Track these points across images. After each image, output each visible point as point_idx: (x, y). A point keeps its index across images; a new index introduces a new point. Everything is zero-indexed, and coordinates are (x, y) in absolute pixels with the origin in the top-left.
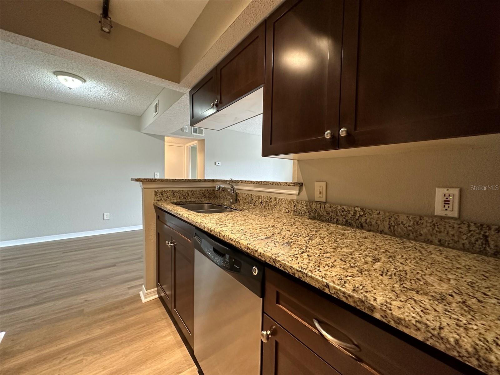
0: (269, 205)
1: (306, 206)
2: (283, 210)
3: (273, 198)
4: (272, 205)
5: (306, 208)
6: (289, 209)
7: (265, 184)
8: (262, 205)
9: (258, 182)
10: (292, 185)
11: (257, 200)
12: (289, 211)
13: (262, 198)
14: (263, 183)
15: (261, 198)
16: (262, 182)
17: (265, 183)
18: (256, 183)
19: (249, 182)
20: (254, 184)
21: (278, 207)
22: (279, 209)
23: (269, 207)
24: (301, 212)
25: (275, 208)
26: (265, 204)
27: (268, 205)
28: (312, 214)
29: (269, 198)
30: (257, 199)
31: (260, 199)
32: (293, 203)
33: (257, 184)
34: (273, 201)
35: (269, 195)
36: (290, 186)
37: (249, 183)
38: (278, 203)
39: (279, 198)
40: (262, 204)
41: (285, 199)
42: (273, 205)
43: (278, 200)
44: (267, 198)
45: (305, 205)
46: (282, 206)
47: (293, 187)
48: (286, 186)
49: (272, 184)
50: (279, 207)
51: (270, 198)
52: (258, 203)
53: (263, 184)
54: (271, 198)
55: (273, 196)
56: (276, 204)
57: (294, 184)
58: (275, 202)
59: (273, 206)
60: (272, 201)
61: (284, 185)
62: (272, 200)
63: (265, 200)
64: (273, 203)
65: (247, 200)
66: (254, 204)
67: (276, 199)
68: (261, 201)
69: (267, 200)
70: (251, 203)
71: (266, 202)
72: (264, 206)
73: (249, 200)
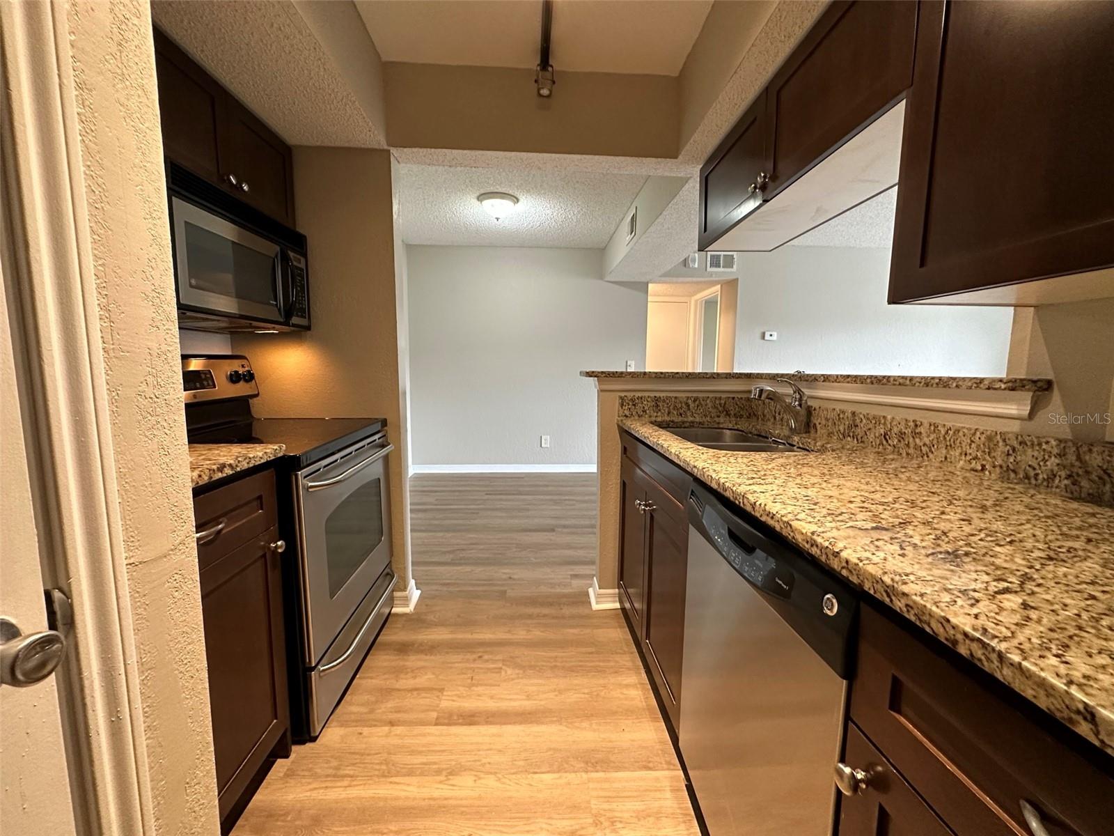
0: (912, 445)
1: (1061, 455)
2: (962, 462)
3: (926, 425)
4: (921, 444)
5: (1057, 461)
6: (984, 459)
7: (900, 384)
8: (885, 442)
9: (876, 377)
10: (1004, 386)
11: (870, 429)
12: (983, 466)
13: (888, 423)
14: (894, 380)
15: (883, 421)
16: (892, 379)
17: (901, 381)
18: (869, 381)
19: (849, 379)
20: (862, 383)
21: (944, 451)
22: (946, 458)
23: (911, 451)
24: (1037, 475)
25: (930, 454)
26: (896, 441)
27: (908, 445)
28: (1084, 483)
29: (912, 424)
30: (871, 426)
31: (882, 426)
32: (1001, 444)
33: (872, 383)
34: (924, 434)
35: (912, 415)
36: (995, 389)
37: (848, 382)
38: (945, 438)
39: (949, 424)
40: (887, 441)
41: (969, 429)
42: (925, 445)
43: (943, 432)
44: (903, 423)
45: (1055, 451)
46: (959, 451)
47: (1007, 392)
48: (978, 391)
50: (948, 452)
51: (916, 426)
52: (872, 436)
53: (894, 385)
54: (918, 423)
55: (925, 419)
56: (935, 442)
57: (1010, 384)
58: (933, 436)
59: (924, 449)
60: (920, 433)
61: (970, 388)
62: (921, 429)
63: (895, 430)
64: (926, 440)
65: (839, 425)
66: (862, 438)
67: (936, 427)
68: (882, 431)
69: (903, 430)
70: (851, 435)
71: (901, 435)
72: (894, 446)
73: (846, 427)
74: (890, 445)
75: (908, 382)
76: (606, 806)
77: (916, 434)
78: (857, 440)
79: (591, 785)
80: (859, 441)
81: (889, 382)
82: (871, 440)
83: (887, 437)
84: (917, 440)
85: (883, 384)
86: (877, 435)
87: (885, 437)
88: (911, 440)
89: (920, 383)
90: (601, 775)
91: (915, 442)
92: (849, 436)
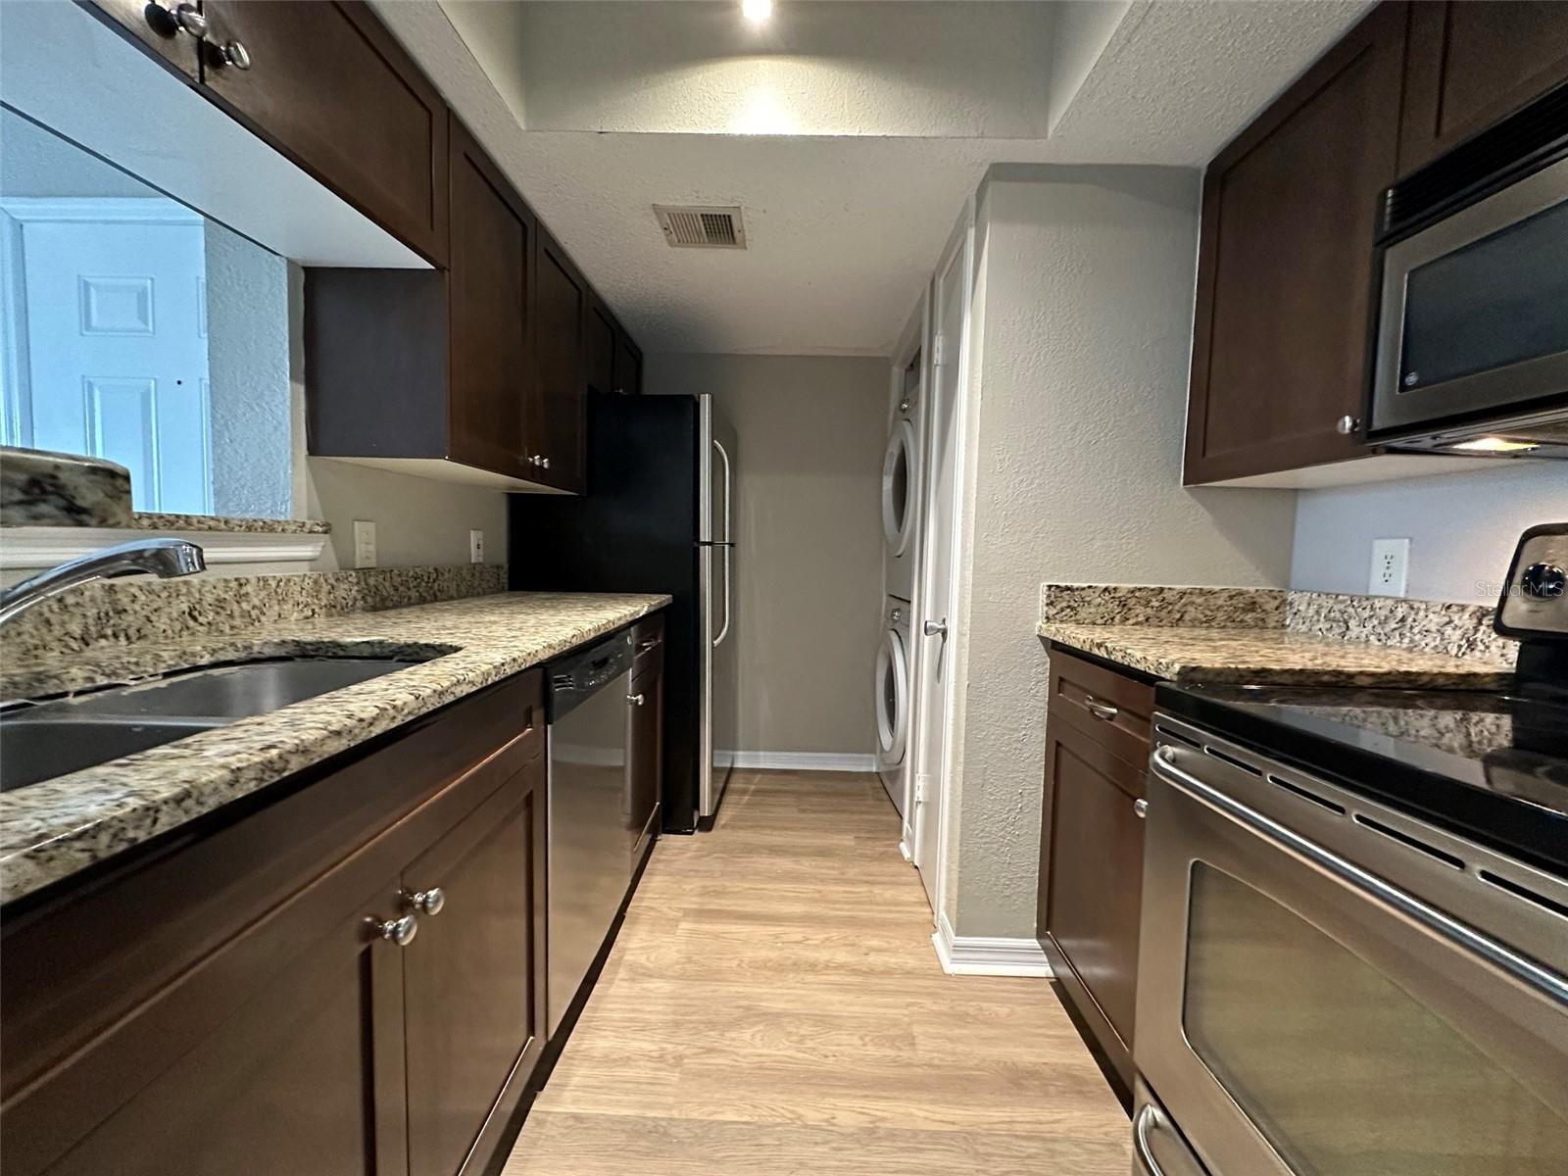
0: (237, 613)
1: (358, 583)
2: (295, 614)
3: (254, 581)
4: (249, 608)
6: (314, 604)
7: (210, 528)
8: (191, 623)
9: (161, 517)
10: (320, 529)
11: (157, 610)
12: (313, 611)
13: (194, 591)
14: (199, 522)
15: (184, 591)
16: (195, 521)
17: (212, 523)
21: (276, 608)
22: (280, 616)
23: (237, 622)
24: (347, 604)
25: (263, 618)
26: (212, 614)
27: (231, 616)
28: (369, 599)
29: (234, 584)
30: (158, 603)
31: (182, 598)
32: (324, 585)
34: (253, 594)
35: (230, 572)
36: (315, 532)
38: (276, 592)
39: (279, 575)
40: (195, 620)
41: (299, 576)
42: (254, 607)
43: (274, 586)
44: (221, 585)
45: (355, 581)
46: (291, 602)
47: (322, 535)
48: (302, 534)
49: (249, 528)
50: (281, 608)
51: (241, 585)
52: (164, 619)
53: (200, 529)
54: (243, 581)
55: (251, 573)
56: (266, 600)
57: (324, 528)
58: (263, 594)
59: (254, 613)
60: (247, 594)
61: (295, 532)
62: (249, 589)
63: (209, 598)
64: (256, 602)
65: (63, 624)
66: (139, 631)
67: (265, 580)
68: (185, 607)
69: (223, 596)
70: (109, 632)
71: (220, 604)
72: (209, 623)
73: (91, 621)
74: (201, 624)
75: (223, 526)
76: (662, 1074)
77: (241, 597)
78: (128, 638)
79: (671, 1100)
80: (134, 639)
81: (190, 524)
82: (164, 627)
83: (196, 613)
84: (244, 605)
85: (177, 529)
86: (175, 615)
87: (190, 614)
88: (235, 607)
89: (241, 526)
90: (651, 1114)
91: (241, 608)
92: (105, 637)
